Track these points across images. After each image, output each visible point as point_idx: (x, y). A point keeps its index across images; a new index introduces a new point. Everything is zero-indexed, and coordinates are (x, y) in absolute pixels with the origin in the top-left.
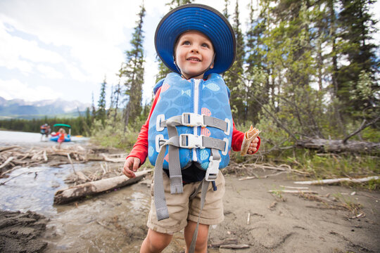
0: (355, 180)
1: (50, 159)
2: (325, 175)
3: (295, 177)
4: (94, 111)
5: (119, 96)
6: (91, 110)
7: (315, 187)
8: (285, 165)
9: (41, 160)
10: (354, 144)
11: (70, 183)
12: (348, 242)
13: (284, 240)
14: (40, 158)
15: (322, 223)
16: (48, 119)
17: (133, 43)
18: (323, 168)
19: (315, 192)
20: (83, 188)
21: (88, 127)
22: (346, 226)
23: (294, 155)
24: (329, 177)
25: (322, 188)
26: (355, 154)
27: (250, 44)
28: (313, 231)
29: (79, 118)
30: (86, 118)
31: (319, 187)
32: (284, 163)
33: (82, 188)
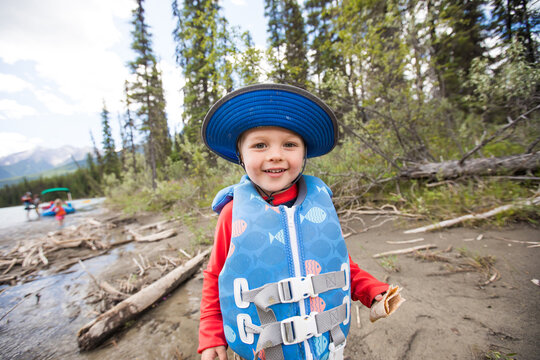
0: (480, 216)
1: (52, 259)
2: (442, 216)
3: (404, 224)
4: (99, 157)
5: (134, 131)
6: (95, 156)
7: (432, 235)
8: (388, 205)
9: (39, 264)
10: (473, 163)
11: (95, 302)
12: (487, 330)
13: (410, 345)
14: (35, 262)
15: (451, 300)
16: (29, 181)
17: (135, 47)
18: (438, 206)
19: (434, 245)
20: (118, 314)
21: (96, 183)
22: (480, 298)
23: (398, 188)
24: (447, 216)
25: (441, 235)
26: (476, 177)
27: (313, 20)
28: (443, 320)
29: (79, 172)
30: (89, 169)
31: (436, 234)
32: (386, 202)
33: (115, 315)
